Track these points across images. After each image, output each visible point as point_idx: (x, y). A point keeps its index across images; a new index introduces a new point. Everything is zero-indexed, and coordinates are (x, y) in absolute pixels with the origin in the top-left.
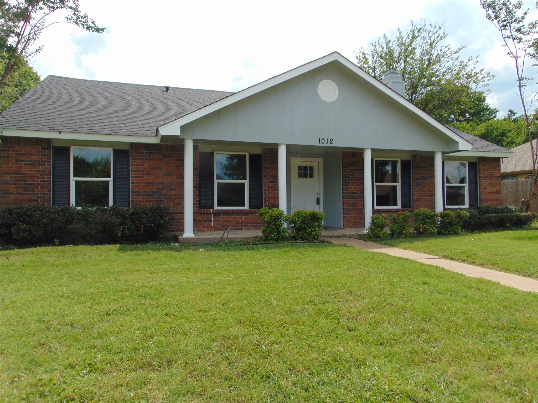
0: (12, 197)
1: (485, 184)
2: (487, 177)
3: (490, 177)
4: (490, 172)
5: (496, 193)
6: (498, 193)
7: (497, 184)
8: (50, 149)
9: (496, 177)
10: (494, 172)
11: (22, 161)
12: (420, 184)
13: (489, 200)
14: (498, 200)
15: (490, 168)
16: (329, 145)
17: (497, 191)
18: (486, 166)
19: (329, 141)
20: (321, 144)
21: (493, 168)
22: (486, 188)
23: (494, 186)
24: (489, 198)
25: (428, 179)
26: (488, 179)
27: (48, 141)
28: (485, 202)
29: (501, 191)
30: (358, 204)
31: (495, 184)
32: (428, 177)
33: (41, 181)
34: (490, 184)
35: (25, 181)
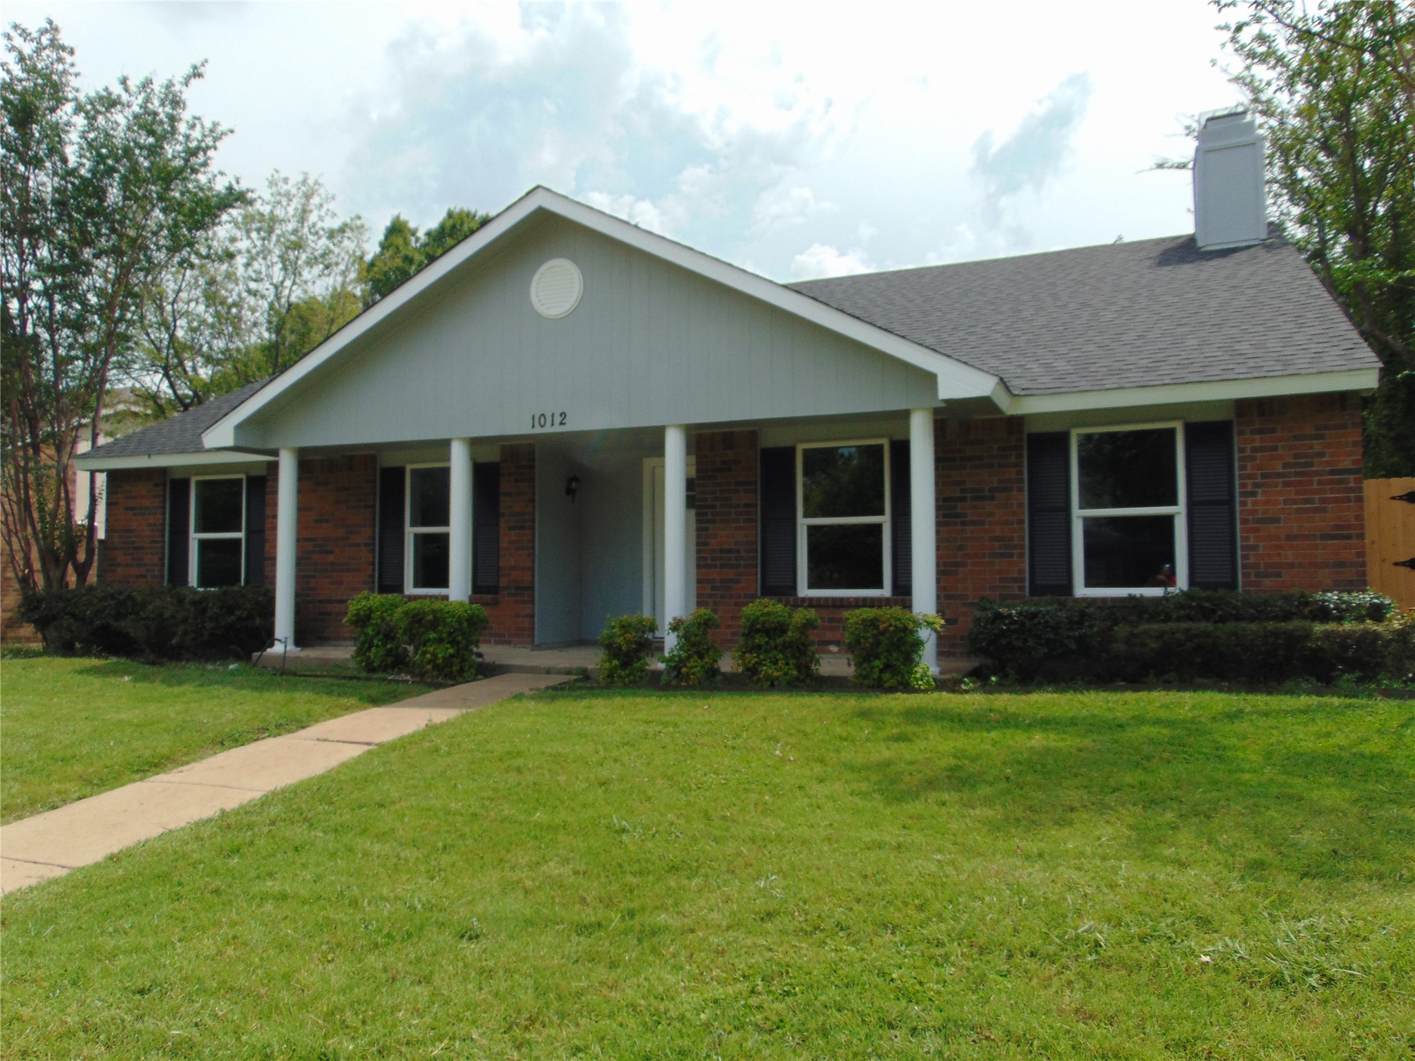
0: (119, 570)
1: (1267, 502)
2: (1279, 475)
3: (1297, 474)
4: (1296, 456)
5: (1333, 537)
6: (1348, 537)
7: (1336, 500)
8: (164, 485)
9: (1332, 472)
10: (1321, 455)
11: (132, 509)
12: (958, 515)
13: (1292, 565)
14: (1342, 565)
15: (1296, 438)
16: (558, 429)
17: (1337, 527)
18: (1273, 431)
19: (558, 419)
20: (538, 430)
21: (1316, 437)
22: (1277, 520)
23: (1324, 510)
24: (1290, 556)
25: (993, 498)
26: (1286, 484)
27: (163, 471)
28: (1267, 575)
29: (1362, 527)
30: (739, 582)
31: (1323, 501)
32: (991, 490)
33: (151, 542)
34: (1295, 502)
35: (134, 542)
